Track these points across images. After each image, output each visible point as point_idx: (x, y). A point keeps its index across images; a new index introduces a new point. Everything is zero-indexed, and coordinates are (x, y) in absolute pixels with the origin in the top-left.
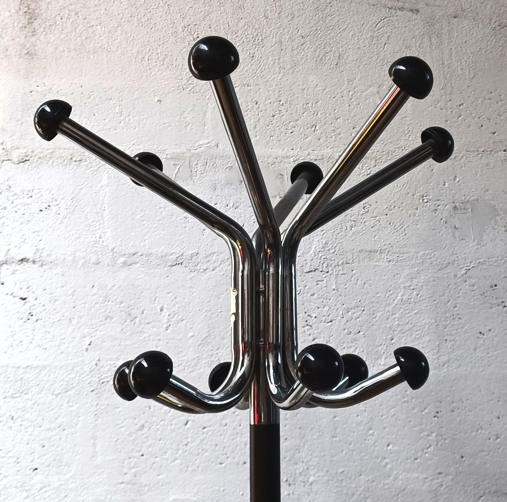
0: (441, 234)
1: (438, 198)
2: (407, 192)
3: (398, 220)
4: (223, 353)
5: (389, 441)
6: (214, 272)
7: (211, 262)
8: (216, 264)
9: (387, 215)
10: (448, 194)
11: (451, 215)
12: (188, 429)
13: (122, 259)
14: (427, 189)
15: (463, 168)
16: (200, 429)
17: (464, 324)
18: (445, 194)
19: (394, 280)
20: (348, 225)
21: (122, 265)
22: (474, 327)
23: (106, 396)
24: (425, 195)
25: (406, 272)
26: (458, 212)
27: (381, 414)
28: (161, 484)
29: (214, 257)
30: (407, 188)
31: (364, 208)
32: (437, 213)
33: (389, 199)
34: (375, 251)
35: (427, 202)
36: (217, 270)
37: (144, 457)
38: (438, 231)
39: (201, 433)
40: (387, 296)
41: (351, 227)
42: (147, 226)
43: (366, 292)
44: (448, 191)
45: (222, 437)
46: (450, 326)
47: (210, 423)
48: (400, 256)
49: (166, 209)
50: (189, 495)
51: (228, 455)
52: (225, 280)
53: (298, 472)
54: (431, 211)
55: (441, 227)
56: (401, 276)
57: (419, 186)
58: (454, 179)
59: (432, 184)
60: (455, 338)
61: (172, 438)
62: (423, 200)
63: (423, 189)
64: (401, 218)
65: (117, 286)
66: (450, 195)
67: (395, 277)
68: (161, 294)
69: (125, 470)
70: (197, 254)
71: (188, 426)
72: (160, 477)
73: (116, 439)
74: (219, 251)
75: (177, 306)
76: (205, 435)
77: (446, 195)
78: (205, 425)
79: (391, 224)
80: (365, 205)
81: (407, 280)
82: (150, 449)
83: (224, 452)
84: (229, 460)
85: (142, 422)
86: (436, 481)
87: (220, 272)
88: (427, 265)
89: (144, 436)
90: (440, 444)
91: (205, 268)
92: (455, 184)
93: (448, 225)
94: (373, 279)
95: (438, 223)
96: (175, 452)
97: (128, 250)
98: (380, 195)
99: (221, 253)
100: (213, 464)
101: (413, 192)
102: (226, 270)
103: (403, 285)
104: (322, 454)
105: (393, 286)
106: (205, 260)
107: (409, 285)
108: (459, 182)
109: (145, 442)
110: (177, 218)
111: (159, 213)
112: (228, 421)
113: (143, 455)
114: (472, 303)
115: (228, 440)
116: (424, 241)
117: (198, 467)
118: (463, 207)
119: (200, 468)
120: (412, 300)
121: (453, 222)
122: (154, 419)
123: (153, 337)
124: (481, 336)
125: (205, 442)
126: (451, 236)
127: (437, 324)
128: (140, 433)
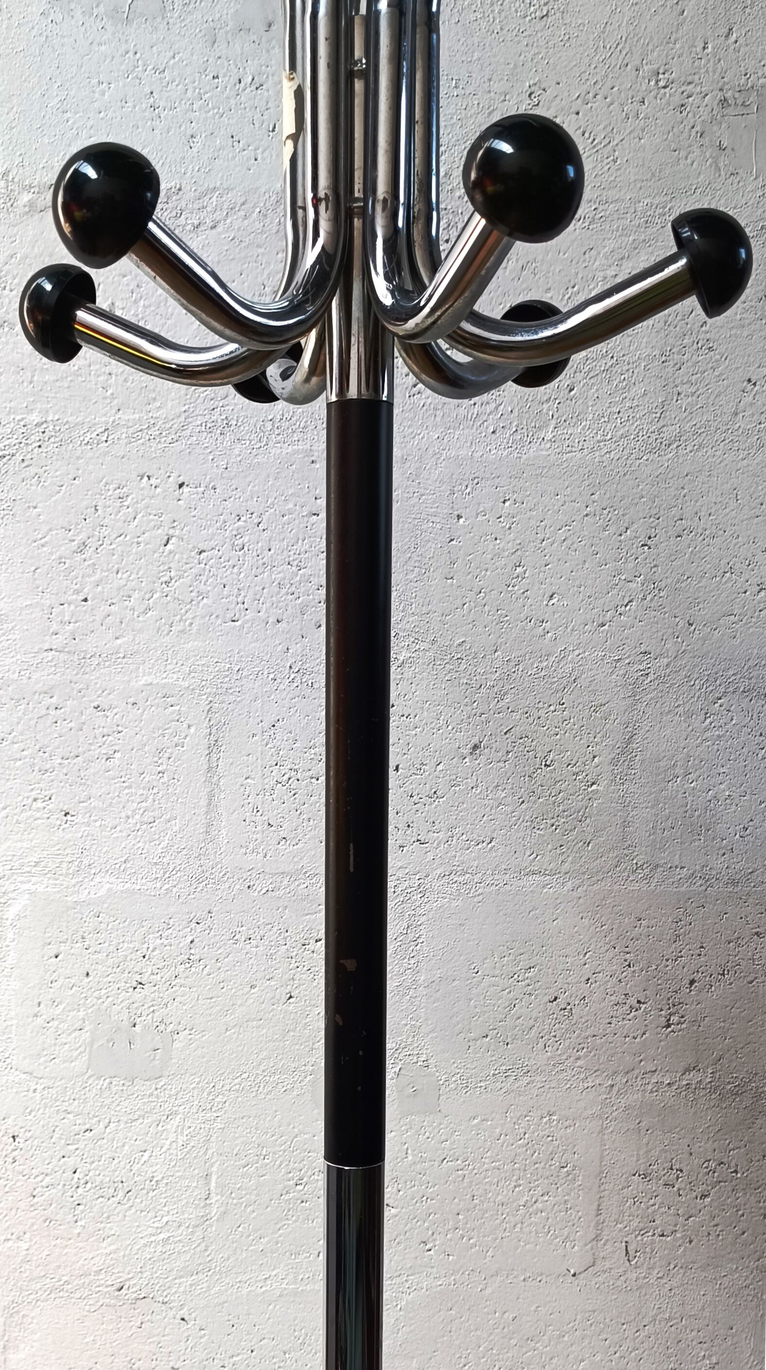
0: (689, 161)
1: (690, 79)
2: (625, 62)
3: (601, 127)
4: (236, 405)
5: (554, 588)
6: (214, 231)
7: (209, 209)
8: (218, 216)
9: (578, 113)
10: (711, 69)
11: (713, 119)
12: (170, 552)
13: (26, 198)
14: (667, 56)
15: (748, 10)
16: (193, 554)
17: (717, 361)
18: (703, 70)
19: (584, 261)
21: (27, 209)
22: (737, 368)
23: (10, 482)
24: (661, 71)
25: (610, 245)
26: (730, 111)
28: (122, 655)
29: (214, 198)
30: (624, 53)
31: (530, 95)
32: (684, 114)
33: (585, 76)
35: (665, 87)
36: (220, 229)
37: (89, 603)
38: (683, 154)
39: (196, 561)
40: (567, 297)
42: (74, 123)
43: (524, 286)
44: (711, 63)
45: (235, 570)
46: (689, 364)
47: (212, 543)
48: (601, 208)
49: (112, 86)
50: (175, 676)
51: (246, 606)
52: (237, 250)
54: (672, 108)
55: (690, 146)
56: (599, 253)
57: (650, 47)
58: (727, 36)
59: (678, 46)
60: (698, 390)
61: (140, 568)
62: (657, 82)
63: (659, 56)
64: (607, 122)
65: (18, 256)
66: (714, 72)
67: (587, 255)
68: (107, 278)
69: (55, 627)
70: (180, 189)
71: (169, 547)
72: (119, 641)
73: (33, 568)
74: (225, 186)
75: (142, 303)
76: (202, 566)
77: (707, 71)
78: (202, 546)
79: (587, 135)
80: (533, 88)
81: (611, 262)
82: (100, 588)
83: (240, 599)
84: (250, 615)
85: (82, 536)
86: (636, 667)
87: (227, 231)
88: (655, 230)
89: (87, 563)
90: (649, 598)
91: (196, 222)
92: (728, 46)
93: (706, 140)
94: (540, 258)
95: (685, 135)
96: (147, 597)
97: (37, 176)
98: (566, 67)
99: (229, 189)
100: (219, 621)
101: (638, 62)
102: (239, 229)
103: (602, 274)
104: (425, 610)
105: (580, 276)
106: (196, 206)
107: (614, 273)
108: (736, 42)
109: (89, 576)
110: (134, 107)
111: (97, 95)
112: (246, 539)
113: (86, 600)
114: (738, 317)
115: (246, 577)
116: (653, 175)
117: (191, 624)
118: (739, 102)
119: (195, 627)
121: (718, 134)
122: (105, 532)
123: (97, 367)
124: (749, 387)
125: (204, 578)
126: (711, 166)
127: (664, 358)
128: (79, 557)
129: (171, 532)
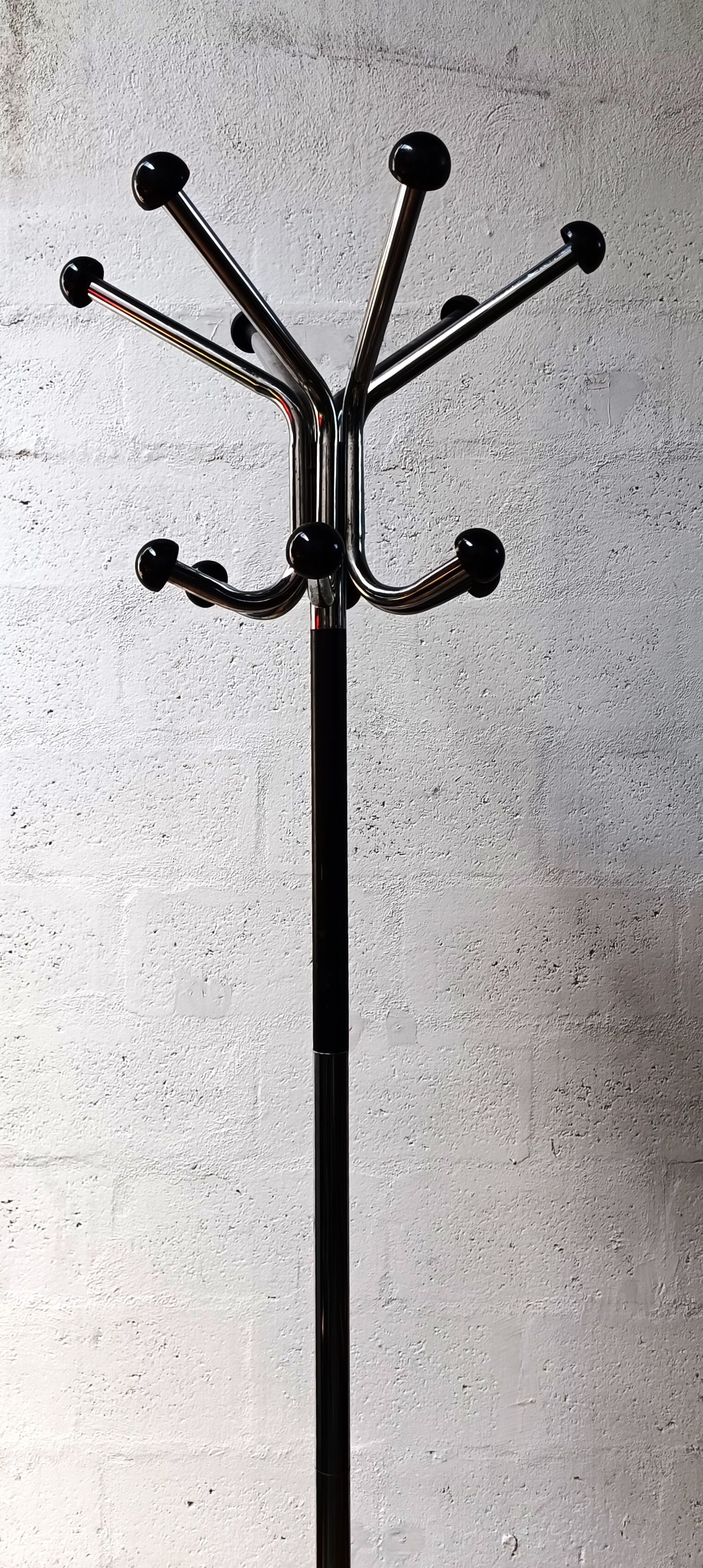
0: (567, 417)
1: (565, 368)
2: (523, 360)
3: (509, 399)
4: (276, 574)
5: (486, 686)
6: (263, 469)
7: (259, 456)
8: (265, 459)
9: (494, 391)
10: (578, 362)
11: (581, 391)
12: (234, 667)
13: (146, 452)
14: (550, 355)
15: (601, 326)
16: (249, 667)
17: (590, 539)
18: (573, 363)
19: (501, 480)
20: (441, 405)
21: (146, 459)
22: (604, 543)
23: (132, 624)
24: (546, 364)
25: (517, 470)
26: (592, 386)
27: (476, 653)
28: (202, 732)
29: (263, 449)
30: (522, 354)
31: (463, 382)
32: (563, 389)
33: (497, 369)
34: (476, 441)
35: (549, 374)
36: (266, 467)
37: (181, 699)
38: (562, 413)
39: (251, 672)
40: (490, 501)
41: (445, 408)
42: (176, 408)
43: (462, 496)
44: (579, 358)
45: (276, 677)
46: (572, 541)
47: (261, 661)
48: (510, 447)
49: (200, 385)
50: (237, 745)
51: (283, 700)
52: (277, 479)
53: (370, 721)
54: (554, 386)
55: (567, 409)
56: (510, 475)
57: (539, 350)
58: (588, 341)
59: (557, 349)
60: (579, 557)
61: (215, 677)
62: (544, 370)
63: (544, 355)
64: (513, 396)
65: (141, 487)
66: (581, 363)
67: (502, 476)
68: (196, 498)
69: (159, 715)
70: (242, 445)
71: (233, 663)
72: (200, 724)
73: (146, 678)
74: (269, 442)
75: (217, 512)
76: (255, 675)
77: (576, 363)
78: (254, 663)
79: (500, 404)
80: (464, 378)
81: (518, 479)
82: (188, 690)
83: (279, 696)
84: (285, 705)
85: (178, 657)
86: (543, 737)
87: (271, 469)
88: (546, 460)
89: (180, 674)
90: (550, 691)
91: (252, 464)
92: (590, 348)
93: (577, 404)
94: (472, 479)
95: (564, 402)
96: (219, 694)
97: (154, 440)
98: (485, 364)
99: (272, 444)
100: (265, 710)
101: (532, 360)
102: (278, 467)
103: (512, 487)
104: (400, 701)
105: (498, 489)
106: (252, 454)
107: (520, 486)
108: (594, 345)
109: (182, 682)
110: (214, 397)
111: (191, 391)
112: (283, 657)
113: (179, 697)
114: (603, 511)
115: (283, 681)
116: (544, 427)
117: (247, 712)
118: (598, 381)
119: (249, 714)
120: (524, 507)
121: (585, 401)
122: (192, 654)
123: (189, 552)
124: (613, 555)
125: (256, 683)
126: (581, 420)
127: (555, 538)
128: (175, 671)
129: (235, 654)
